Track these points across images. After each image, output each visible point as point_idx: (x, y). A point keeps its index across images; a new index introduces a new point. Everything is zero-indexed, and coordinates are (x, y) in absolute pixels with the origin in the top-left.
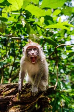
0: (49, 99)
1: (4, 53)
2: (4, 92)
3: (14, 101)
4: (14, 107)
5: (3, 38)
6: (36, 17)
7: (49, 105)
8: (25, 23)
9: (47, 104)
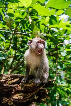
0: (47, 90)
1: (7, 45)
2: (9, 81)
3: (18, 89)
4: (17, 94)
5: (7, 32)
6: (40, 15)
7: (46, 96)
8: (32, 21)
9: (45, 95)
